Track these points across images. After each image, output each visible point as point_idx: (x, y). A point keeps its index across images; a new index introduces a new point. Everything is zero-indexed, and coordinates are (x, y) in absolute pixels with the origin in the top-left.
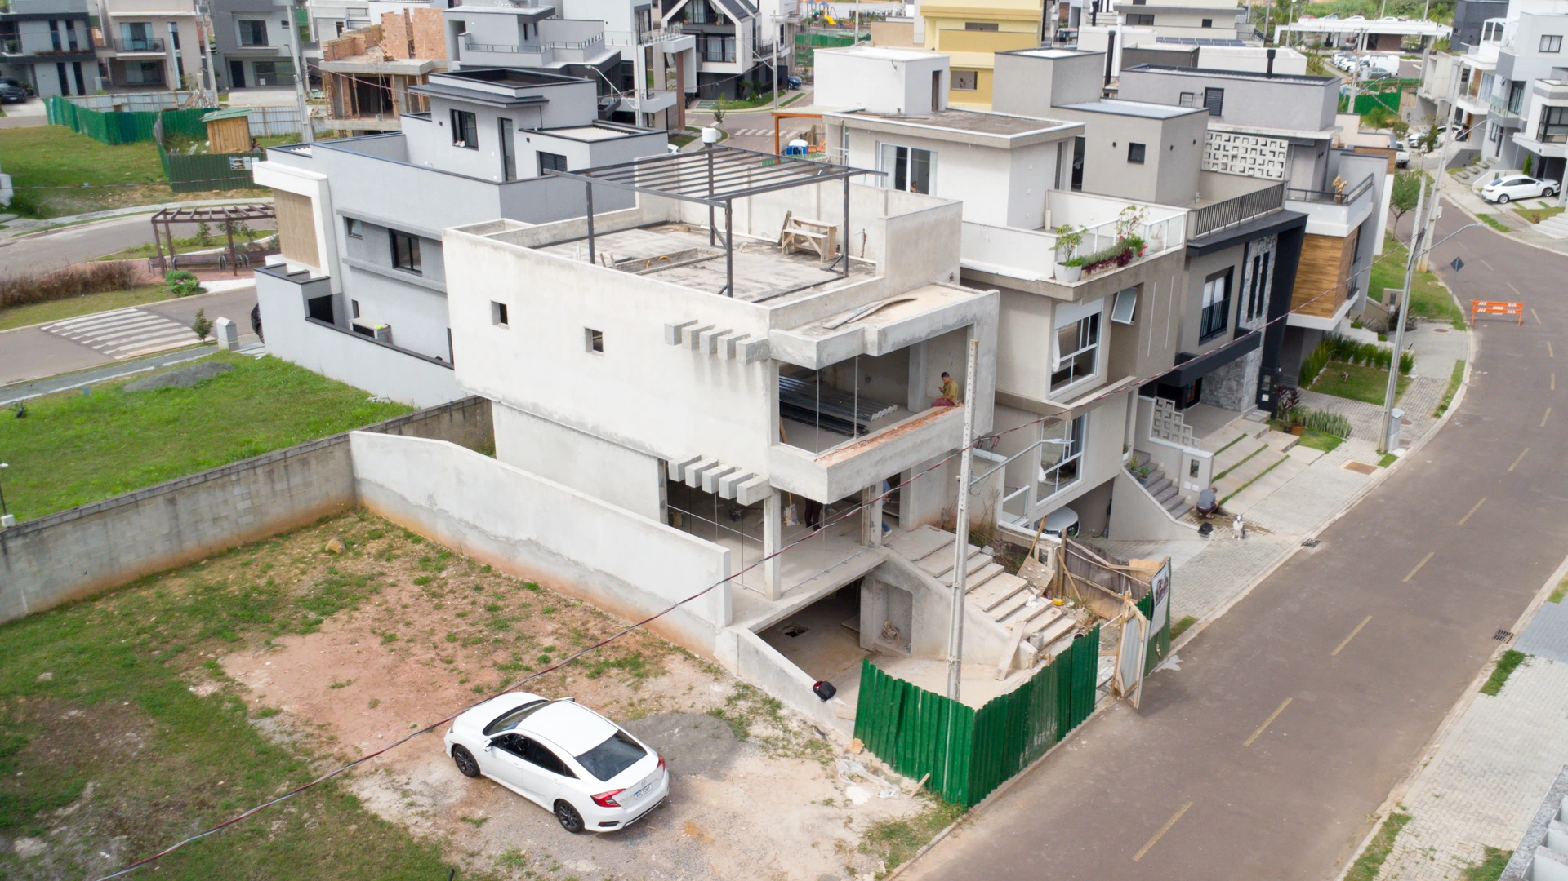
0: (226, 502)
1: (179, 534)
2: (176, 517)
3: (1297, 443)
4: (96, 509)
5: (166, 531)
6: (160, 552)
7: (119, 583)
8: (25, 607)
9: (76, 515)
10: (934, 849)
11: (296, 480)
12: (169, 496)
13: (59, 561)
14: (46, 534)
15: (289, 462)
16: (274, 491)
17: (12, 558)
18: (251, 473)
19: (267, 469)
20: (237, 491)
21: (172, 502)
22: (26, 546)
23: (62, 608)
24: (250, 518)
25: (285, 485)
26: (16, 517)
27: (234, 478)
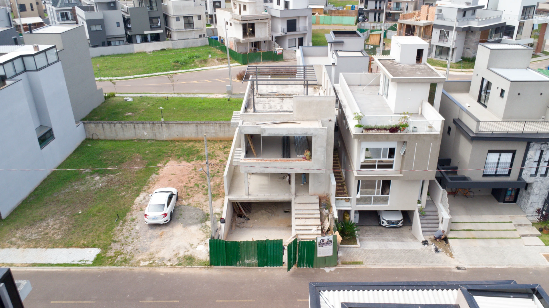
0: (209, 129)
1: (198, 133)
2: (197, 129)
3: (537, 236)
4: (180, 123)
5: (195, 132)
6: (193, 136)
7: (184, 140)
8: (165, 138)
9: (176, 123)
10: (192, 268)
11: (226, 129)
12: (196, 124)
13: (172, 131)
14: (170, 125)
15: (225, 124)
16: (220, 130)
17: (163, 128)
18: (215, 124)
19: (219, 124)
20: (212, 128)
21: (197, 126)
22: (166, 126)
23: (171, 141)
24: (214, 135)
25: (223, 129)
26: (164, 120)
27: (211, 124)
